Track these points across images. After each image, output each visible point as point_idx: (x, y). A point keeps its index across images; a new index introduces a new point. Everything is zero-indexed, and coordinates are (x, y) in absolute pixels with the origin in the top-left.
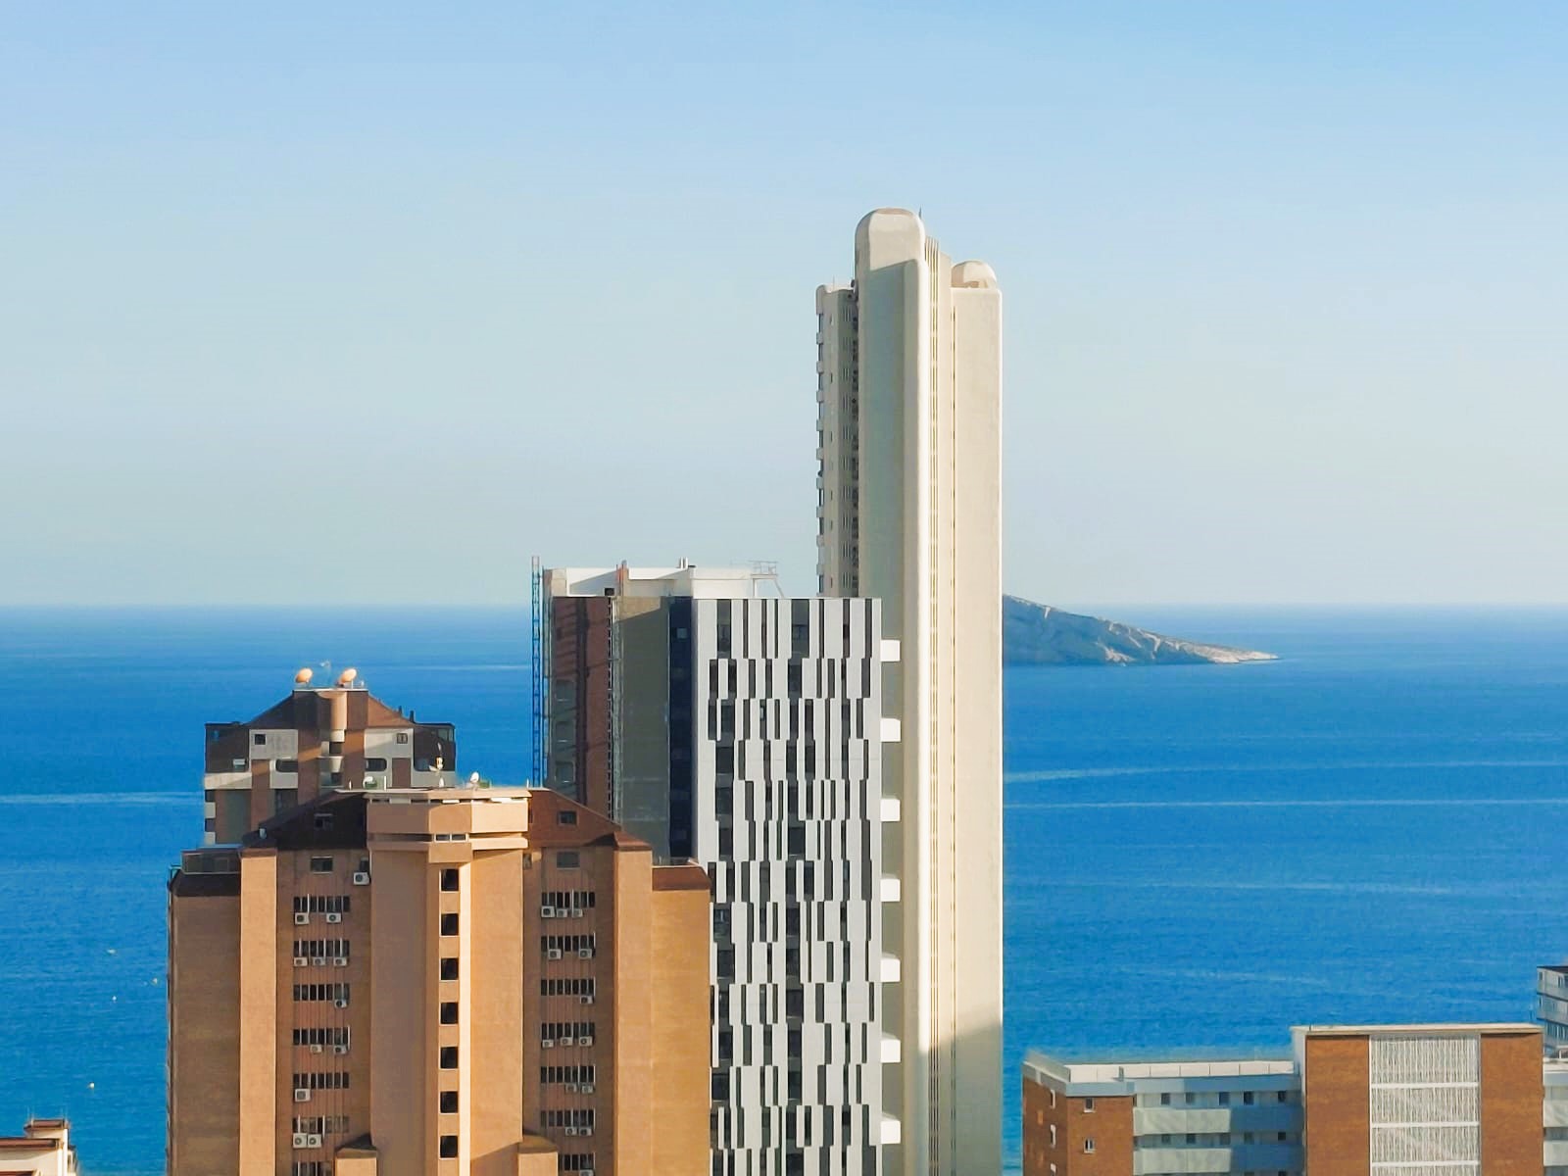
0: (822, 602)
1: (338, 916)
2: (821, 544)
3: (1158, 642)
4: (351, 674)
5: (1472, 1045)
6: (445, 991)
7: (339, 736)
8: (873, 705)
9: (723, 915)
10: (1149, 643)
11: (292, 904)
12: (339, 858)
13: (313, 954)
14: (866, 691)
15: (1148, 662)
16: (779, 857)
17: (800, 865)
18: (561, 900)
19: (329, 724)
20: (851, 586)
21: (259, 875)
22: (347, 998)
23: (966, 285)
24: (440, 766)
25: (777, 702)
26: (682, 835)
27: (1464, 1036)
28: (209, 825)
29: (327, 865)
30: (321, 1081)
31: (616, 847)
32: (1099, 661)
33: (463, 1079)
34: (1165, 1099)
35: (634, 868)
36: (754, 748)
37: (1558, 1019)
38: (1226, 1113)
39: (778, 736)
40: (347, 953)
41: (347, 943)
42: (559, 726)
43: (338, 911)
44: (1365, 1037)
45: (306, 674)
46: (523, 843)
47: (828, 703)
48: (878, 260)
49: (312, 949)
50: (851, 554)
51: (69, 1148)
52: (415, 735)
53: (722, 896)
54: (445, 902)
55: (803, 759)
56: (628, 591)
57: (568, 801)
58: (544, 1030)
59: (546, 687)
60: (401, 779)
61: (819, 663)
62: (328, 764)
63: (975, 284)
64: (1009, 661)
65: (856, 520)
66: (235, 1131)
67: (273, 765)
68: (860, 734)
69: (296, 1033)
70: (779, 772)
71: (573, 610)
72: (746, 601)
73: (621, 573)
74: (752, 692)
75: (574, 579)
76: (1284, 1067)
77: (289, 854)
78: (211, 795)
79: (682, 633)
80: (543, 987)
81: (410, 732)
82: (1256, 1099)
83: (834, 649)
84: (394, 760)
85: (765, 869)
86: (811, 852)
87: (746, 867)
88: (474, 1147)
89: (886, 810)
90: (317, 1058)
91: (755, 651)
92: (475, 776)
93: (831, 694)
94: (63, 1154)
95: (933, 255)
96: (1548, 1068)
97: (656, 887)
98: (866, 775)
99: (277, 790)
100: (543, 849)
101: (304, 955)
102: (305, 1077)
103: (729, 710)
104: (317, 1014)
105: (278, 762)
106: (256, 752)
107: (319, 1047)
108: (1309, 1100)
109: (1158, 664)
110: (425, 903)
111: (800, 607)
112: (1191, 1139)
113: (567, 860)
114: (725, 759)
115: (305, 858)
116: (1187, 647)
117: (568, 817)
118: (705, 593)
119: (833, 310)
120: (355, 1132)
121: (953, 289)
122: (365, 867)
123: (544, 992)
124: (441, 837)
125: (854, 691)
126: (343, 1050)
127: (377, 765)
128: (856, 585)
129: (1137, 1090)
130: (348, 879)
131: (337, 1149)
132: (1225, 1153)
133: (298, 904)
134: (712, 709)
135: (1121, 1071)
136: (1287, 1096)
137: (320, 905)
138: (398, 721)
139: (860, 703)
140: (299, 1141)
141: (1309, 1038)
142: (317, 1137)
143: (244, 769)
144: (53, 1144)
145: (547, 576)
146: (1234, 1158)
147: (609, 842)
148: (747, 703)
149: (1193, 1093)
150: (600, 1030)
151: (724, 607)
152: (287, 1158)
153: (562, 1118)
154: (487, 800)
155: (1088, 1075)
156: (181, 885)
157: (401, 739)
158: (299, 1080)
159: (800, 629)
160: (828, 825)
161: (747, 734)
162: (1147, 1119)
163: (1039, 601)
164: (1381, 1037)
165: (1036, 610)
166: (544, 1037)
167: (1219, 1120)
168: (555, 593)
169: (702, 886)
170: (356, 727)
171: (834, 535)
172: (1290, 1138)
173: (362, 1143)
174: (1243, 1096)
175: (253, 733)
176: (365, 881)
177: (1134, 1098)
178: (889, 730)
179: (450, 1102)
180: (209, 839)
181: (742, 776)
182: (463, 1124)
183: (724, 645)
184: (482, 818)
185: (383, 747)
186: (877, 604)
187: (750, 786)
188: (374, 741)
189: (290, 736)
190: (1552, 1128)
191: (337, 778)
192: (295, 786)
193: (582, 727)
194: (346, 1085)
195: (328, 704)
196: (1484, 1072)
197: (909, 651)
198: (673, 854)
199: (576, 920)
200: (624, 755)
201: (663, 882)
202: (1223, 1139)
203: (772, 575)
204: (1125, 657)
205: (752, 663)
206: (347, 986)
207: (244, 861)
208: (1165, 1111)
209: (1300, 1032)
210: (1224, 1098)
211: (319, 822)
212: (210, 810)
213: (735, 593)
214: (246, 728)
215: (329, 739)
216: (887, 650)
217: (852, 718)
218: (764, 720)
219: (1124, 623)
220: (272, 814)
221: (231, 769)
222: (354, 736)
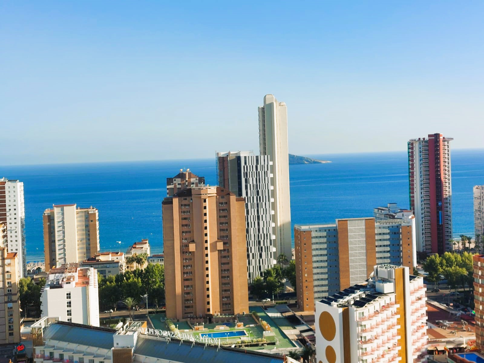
0: (260, 156)
1: (188, 207)
2: (260, 147)
3: (313, 160)
4: (188, 170)
5: (364, 221)
6: (205, 218)
7: (187, 179)
8: (269, 172)
9: (247, 205)
10: (311, 160)
11: (181, 205)
12: (188, 198)
13: (184, 213)
14: (268, 170)
15: (311, 163)
16: (255, 196)
17: (258, 197)
18: (222, 203)
19: (185, 178)
20: (265, 153)
21: (176, 201)
22: (190, 219)
23: (281, 106)
24: (203, 183)
25: (254, 172)
26: (240, 193)
27: (363, 220)
28: (168, 194)
29: (186, 199)
30: (186, 232)
31: (230, 195)
32: (304, 163)
33: (208, 231)
34: (316, 231)
35: (233, 198)
36: (251, 179)
37: (377, 216)
38: (326, 233)
39: (254, 177)
40: (189, 213)
41: (189, 211)
42: (220, 177)
43: (188, 206)
44: (347, 220)
45: (182, 170)
46: (216, 195)
47: (262, 172)
48: (267, 103)
49: (184, 212)
50: (265, 148)
51: (149, 243)
52: (199, 179)
53: (246, 202)
54: (204, 204)
55: (258, 180)
56: (230, 156)
57: (223, 188)
58: (220, 223)
59: (218, 171)
60: (197, 186)
61: (260, 166)
62: (185, 183)
63: (283, 106)
64: (289, 164)
65: (265, 143)
66: (173, 240)
67: (177, 184)
68: (267, 176)
69: (182, 225)
70: (255, 183)
71: (222, 159)
72: (249, 156)
73: (229, 152)
74: (250, 171)
75: (222, 154)
76: (335, 225)
77: (180, 198)
78: (168, 189)
79: (239, 162)
80: (219, 217)
81: (198, 178)
82: (330, 230)
83: (263, 163)
84: (196, 183)
85: (253, 197)
86: (260, 195)
87: (250, 197)
88: (210, 242)
89: (271, 188)
90: (185, 229)
91: (250, 164)
92: (208, 185)
93: (262, 170)
94: (147, 244)
95: (276, 101)
96: (376, 224)
97: (236, 201)
98: (268, 183)
99: (178, 188)
100: (219, 196)
101: (183, 213)
102: (184, 232)
103: (247, 173)
104: (185, 222)
105: (178, 184)
106: (174, 182)
107: (186, 227)
108: (339, 230)
109: (313, 163)
110: (201, 204)
111: (257, 157)
112: (320, 237)
113: (223, 197)
114: (246, 181)
115: (183, 198)
116: (318, 161)
117: (222, 191)
118: (242, 155)
119: (261, 111)
120: (192, 240)
121: (279, 107)
122: (192, 199)
123: (220, 218)
124: (203, 194)
125: (266, 170)
126: (190, 228)
127: (193, 183)
128: (266, 153)
129: (312, 230)
130: (189, 201)
131: (189, 243)
132: (326, 239)
133: (182, 205)
134: (244, 173)
135: (309, 227)
136: (335, 230)
137: (185, 205)
138: (196, 177)
139: (267, 171)
140: (183, 241)
141: (339, 221)
142: (186, 241)
143: (173, 185)
144: (146, 243)
145: (218, 154)
146: (327, 240)
147: (229, 194)
148: (249, 172)
149: (320, 230)
150: (229, 223)
151: (245, 157)
152: (182, 244)
153: (223, 237)
154: (210, 188)
155: (304, 228)
156: (164, 203)
157: (196, 179)
158: (183, 232)
159: (257, 160)
160: (263, 190)
161: (249, 177)
162: (314, 234)
163: (294, 154)
164: (350, 220)
165: (294, 156)
166: (220, 224)
167: (325, 234)
168: (219, 156)
169: (243, 201)
170: (190, 178)
171: (262, 146)
172: (336, 236)
173: (193, 241)
174: (328, 230)
175: (174, 179)
176: (192, 201)
177: (311, 231)
178: (271, 175)
179: (206, 235)
180: (168, 196)
181: (249, 183)
182: (208, 238)
183: (245, 163)
184: (209, 191)
185: (194, 181)
186: (269, 156)
187: (250, 185)
188: (192, 180)
189: (180, 179)
190: (377, 234)
191: (187, 186)
192: (181, 187)
193: (224, 177)
194: (190, 233)
195: (185, 174)
196: (366, 225)
197: (274, 163)
198: (239, 196)
199: (224, 206)
200: (231, 181)
201: (237, 200)
202: (326, 237)
203: (252, 152)
204: (308, 163)
205: (250, 166)
206: (190, 218)
207: (173, 199)
208: (316, 233)
209: (337, 220)
210: (325, 231)
211: (184, 193)
212: (168, 191)
213: (247, 155)
214: (173, 178)
215: (185, 180)
216: (271, 163)
217: (266, 173)
218: (252, 175)
219: (308, 157)
220: (177, 192)
221: (171, 185)
222: (189, 179)
